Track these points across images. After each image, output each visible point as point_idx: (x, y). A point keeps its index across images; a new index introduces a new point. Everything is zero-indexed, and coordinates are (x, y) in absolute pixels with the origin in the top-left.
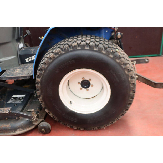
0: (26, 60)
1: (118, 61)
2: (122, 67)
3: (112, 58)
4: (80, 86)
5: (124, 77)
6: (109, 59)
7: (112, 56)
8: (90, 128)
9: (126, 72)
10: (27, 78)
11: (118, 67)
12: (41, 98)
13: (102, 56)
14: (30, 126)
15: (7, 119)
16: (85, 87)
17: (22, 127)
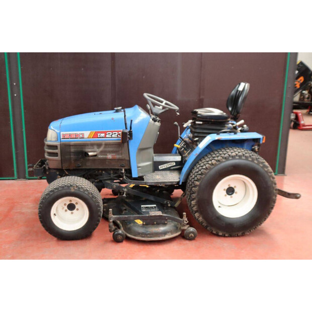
0: (160, 167)
1: (266, 169)
2: (268, 175)
3: (262, 167)
4: (225, 193)
5: (270, 183)
6: (259, 167)
7: (261, 165)
8: (234, 234)
9: (271, 179)
10: (174, 184)
11: (266, 175)
12: (195, 201)
13: (254, 165)
14: (176, 232)
15: (155, 223)
16: (231, 193)
17: (172, 232)
